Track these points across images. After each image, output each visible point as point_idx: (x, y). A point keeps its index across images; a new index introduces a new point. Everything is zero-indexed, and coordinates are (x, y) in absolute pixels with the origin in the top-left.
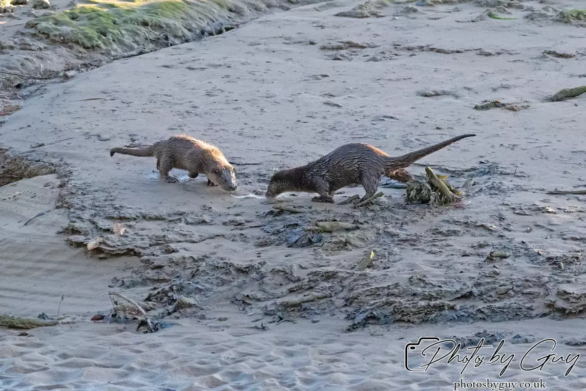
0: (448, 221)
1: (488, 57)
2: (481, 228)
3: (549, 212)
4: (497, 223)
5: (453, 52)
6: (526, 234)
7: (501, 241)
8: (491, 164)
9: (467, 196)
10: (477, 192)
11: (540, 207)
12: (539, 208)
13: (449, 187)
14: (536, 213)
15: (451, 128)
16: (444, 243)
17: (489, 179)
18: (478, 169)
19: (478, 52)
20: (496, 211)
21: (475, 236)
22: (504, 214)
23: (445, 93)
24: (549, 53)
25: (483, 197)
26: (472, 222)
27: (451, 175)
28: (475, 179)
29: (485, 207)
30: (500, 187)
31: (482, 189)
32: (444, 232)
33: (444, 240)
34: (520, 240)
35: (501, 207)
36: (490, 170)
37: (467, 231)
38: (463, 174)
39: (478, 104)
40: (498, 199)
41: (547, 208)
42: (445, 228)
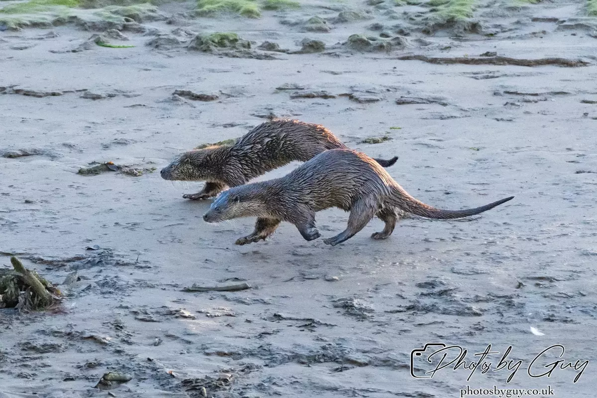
0: (43, 332)
1: (97, 101)
2: (90, 341)
3: (185, 317)
4: (113, 333)
5: (47, 94)
6: (154, 348)
7: (118, 358)
8: (102, 251)
9: (70, 295)
10: (83, 291)
11: (172, 309)
12: (171, 312)
13: (44, 284)
14: (168, 319)
15: (46, 201)
16: (38, 362)
17: (101, 271)
18: (83, 258)
19: (82, 94)
20: (111, 316)
21: (82, 352)
22: (122, 321)
23: (36, 153)
24: (182, 94)
25: (92, 297)
26: (77, 332)
27: (47, 267)
28: (80, 273)
29: (96, 312)
30: (115, 282)
31: (90, 286)
32: (38, 347)
33: (38, 358)
34: (144, 356)
35: (117, 311)
36: (102, 259)
37: (71, 345)
38: (64, 266)
39: (83, 167)
40: (113, 300)
41: (182, 311)
42: (40, 341)
